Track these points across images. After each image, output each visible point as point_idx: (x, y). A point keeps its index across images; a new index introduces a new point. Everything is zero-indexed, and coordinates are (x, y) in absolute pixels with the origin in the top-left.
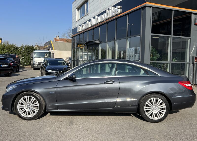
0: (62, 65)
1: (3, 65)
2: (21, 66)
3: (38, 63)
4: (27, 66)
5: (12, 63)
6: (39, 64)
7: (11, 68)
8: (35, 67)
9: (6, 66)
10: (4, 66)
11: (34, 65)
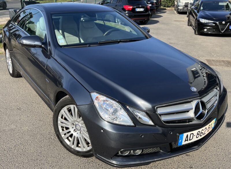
0: (224, 10)
1: (138, 9)
2: (162, 7)
3: (185, 4)
4: (169, 7)
5: (150, 5)
6: (186, 6)
7: (148, 13)
8: (180, 10)
9: (142, 10)
10: (140, 10)
11: (179, 7)
